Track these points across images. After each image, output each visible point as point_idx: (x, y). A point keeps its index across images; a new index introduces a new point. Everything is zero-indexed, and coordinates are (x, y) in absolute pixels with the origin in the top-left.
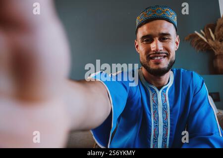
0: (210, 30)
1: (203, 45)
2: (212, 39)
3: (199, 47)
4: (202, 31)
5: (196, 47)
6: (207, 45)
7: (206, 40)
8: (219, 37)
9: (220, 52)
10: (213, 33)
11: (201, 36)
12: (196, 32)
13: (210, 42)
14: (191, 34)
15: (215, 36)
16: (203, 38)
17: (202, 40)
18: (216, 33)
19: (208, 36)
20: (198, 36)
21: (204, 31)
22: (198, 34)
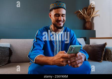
0: (85, 10)
1: (82, 16)
2: (85, 14)
3: (80, 17)
4: (82, 10)
5: (79, 17)
6: (84, 17)
7: (83, 15)
8: (88, 14)
9: (88, 20)
10: (86, 12)
11: (81, 12)
12: (79, 10)
13: (85, 16)
14: (77, 11)
15: (87, 13)
16: (82, 13)
17: (81, 14)
18: (87, 12)
19: (84, 13)
20: (80, 12)
21: (83, 10)
22: (80, 11)
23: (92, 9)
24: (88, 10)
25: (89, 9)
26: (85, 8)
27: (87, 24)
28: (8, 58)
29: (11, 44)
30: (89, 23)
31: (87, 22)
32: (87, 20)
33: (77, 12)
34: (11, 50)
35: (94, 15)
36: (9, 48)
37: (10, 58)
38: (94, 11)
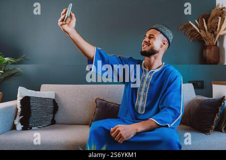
0: (204, 20)
1: (196, 35)
2: (205, 30)
3: (192, 36)
4: (196, 21)
5: (189, 37)
6: (200, 35)
7: (198, 31)
8: (211, 28)
9: (210, 43)
10: (207, 23)
11: (194, 26)
12: (190, 22)
13: (202, 33)
14: (185, 24)
15: (208, 28)
16: (196, 28)
17: (195, 30)
18: (209, 24)
19: (201, 27)
20: (192, 26)
21: (198, 21)
22: (192, 24)
23: (220, 18)
24: (211, 21)
25: (212, 19)
26: (203, 16)
27: (208, 51)
28: (51, 116)
29: (57, 93)
30: (213, 49)
31: (208, 47)
32: (207, 43)
33: (185, 26)
34: (57, 104)
35: (225, 30)
36: (54, 100)
37: (54, 117)
38: (223, 22)
